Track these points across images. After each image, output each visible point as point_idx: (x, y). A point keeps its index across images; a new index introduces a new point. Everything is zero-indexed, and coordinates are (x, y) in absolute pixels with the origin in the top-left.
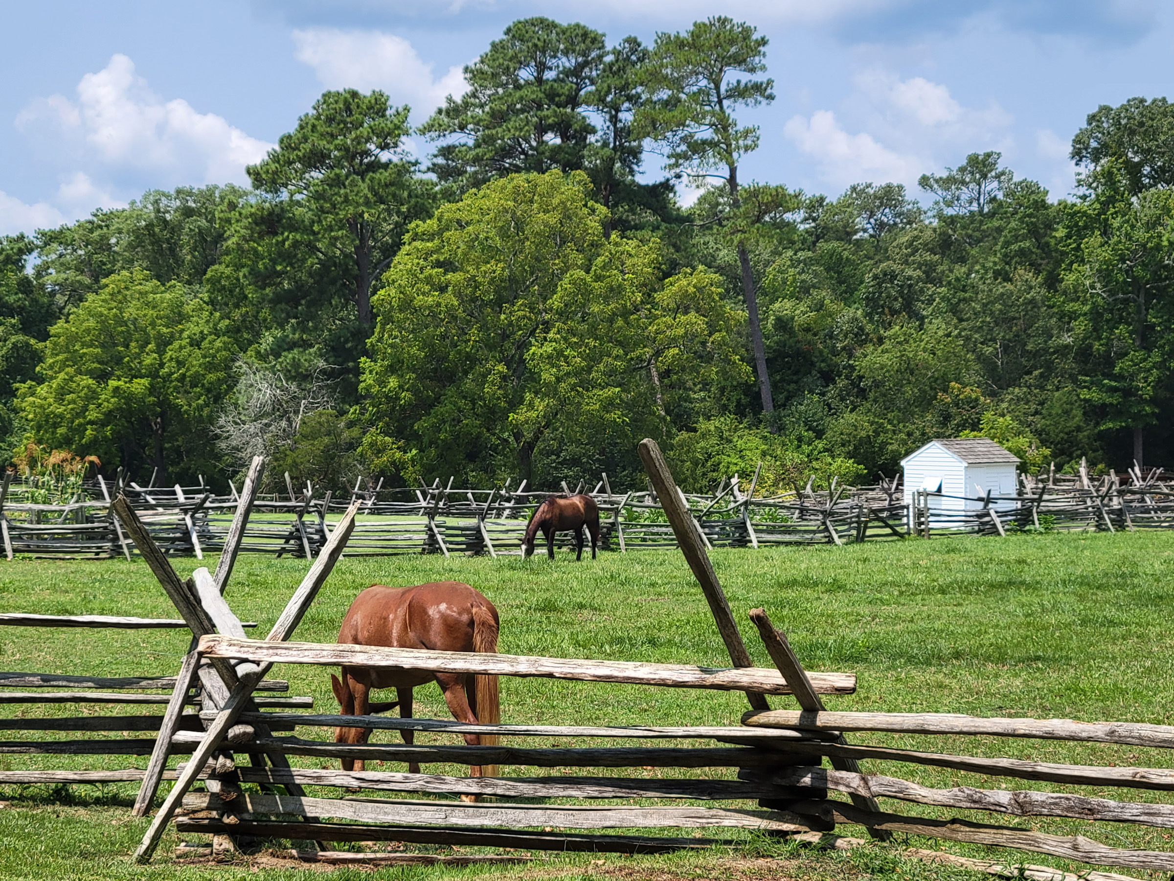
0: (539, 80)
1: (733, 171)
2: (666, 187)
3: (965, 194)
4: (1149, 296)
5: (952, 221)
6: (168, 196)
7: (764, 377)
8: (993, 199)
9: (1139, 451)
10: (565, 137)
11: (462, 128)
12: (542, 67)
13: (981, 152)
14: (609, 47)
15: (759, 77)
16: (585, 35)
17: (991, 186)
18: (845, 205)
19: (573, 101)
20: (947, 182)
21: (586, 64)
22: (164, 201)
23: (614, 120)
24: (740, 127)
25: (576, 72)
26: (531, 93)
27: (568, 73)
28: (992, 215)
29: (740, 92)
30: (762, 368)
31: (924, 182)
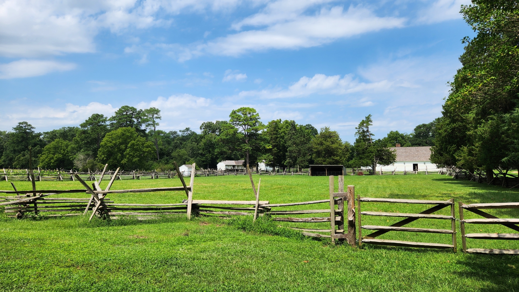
0: (126, 114)
1: (155, 128)
2: (145, 130)
3: (185, 133)
4: (210, 147)
5: (184, 136)
6: (66, 128)
7: (158, 156)
8: (189, 134)
9: (208, 166)
10: (130, 123)
11: (114, 120)
12: (127, 113)
13: (188, 127)
14: (137, 110)
15: (159, 116)
16: (134, 109)
17: (189, 132)
18: (169, 133)
19: (132, 118)
20: (183, 131)
21: (134, 113)
22: (65, 129)
23: (138, 121)
24: (156, 123)
25: (132, 113)
26: (125, 116)
27: (131, 113)
28: (189, 136)
29: (157, 118)
30: (158, 155)
31: (180, 131)
